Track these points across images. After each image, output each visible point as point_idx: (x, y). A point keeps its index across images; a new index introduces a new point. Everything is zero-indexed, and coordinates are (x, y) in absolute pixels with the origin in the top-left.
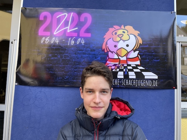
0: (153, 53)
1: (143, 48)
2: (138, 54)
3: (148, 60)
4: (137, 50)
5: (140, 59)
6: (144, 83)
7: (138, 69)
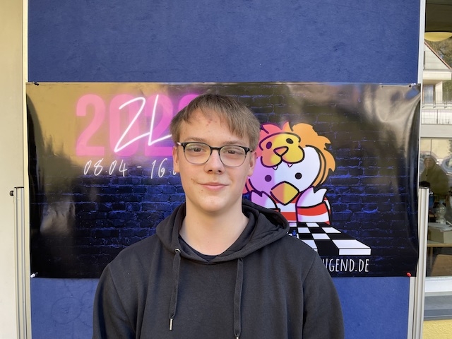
0: (361, 192)
2: (325, 196)
3: (348, 211)
4: (324, 186)
5: (329, 208)
7: (324, 232)
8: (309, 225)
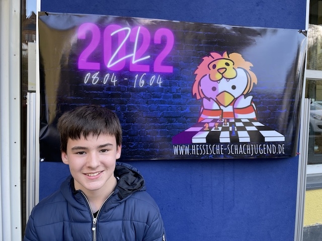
0: (275, 98)
3: (268, 111)
4: (250, 94)
5: (255, 109)
6: (264, 149)
8: (243, 120)
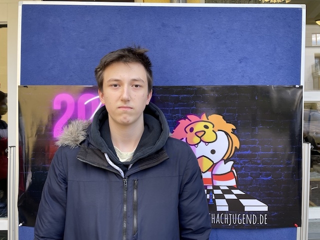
0: (259, 164)
1: (241, 156)
3: (250, 178)
4: (231, 159)
5: (236, 175)
6: (244, 218)
7: (233, 193)
8: (221, 188)
